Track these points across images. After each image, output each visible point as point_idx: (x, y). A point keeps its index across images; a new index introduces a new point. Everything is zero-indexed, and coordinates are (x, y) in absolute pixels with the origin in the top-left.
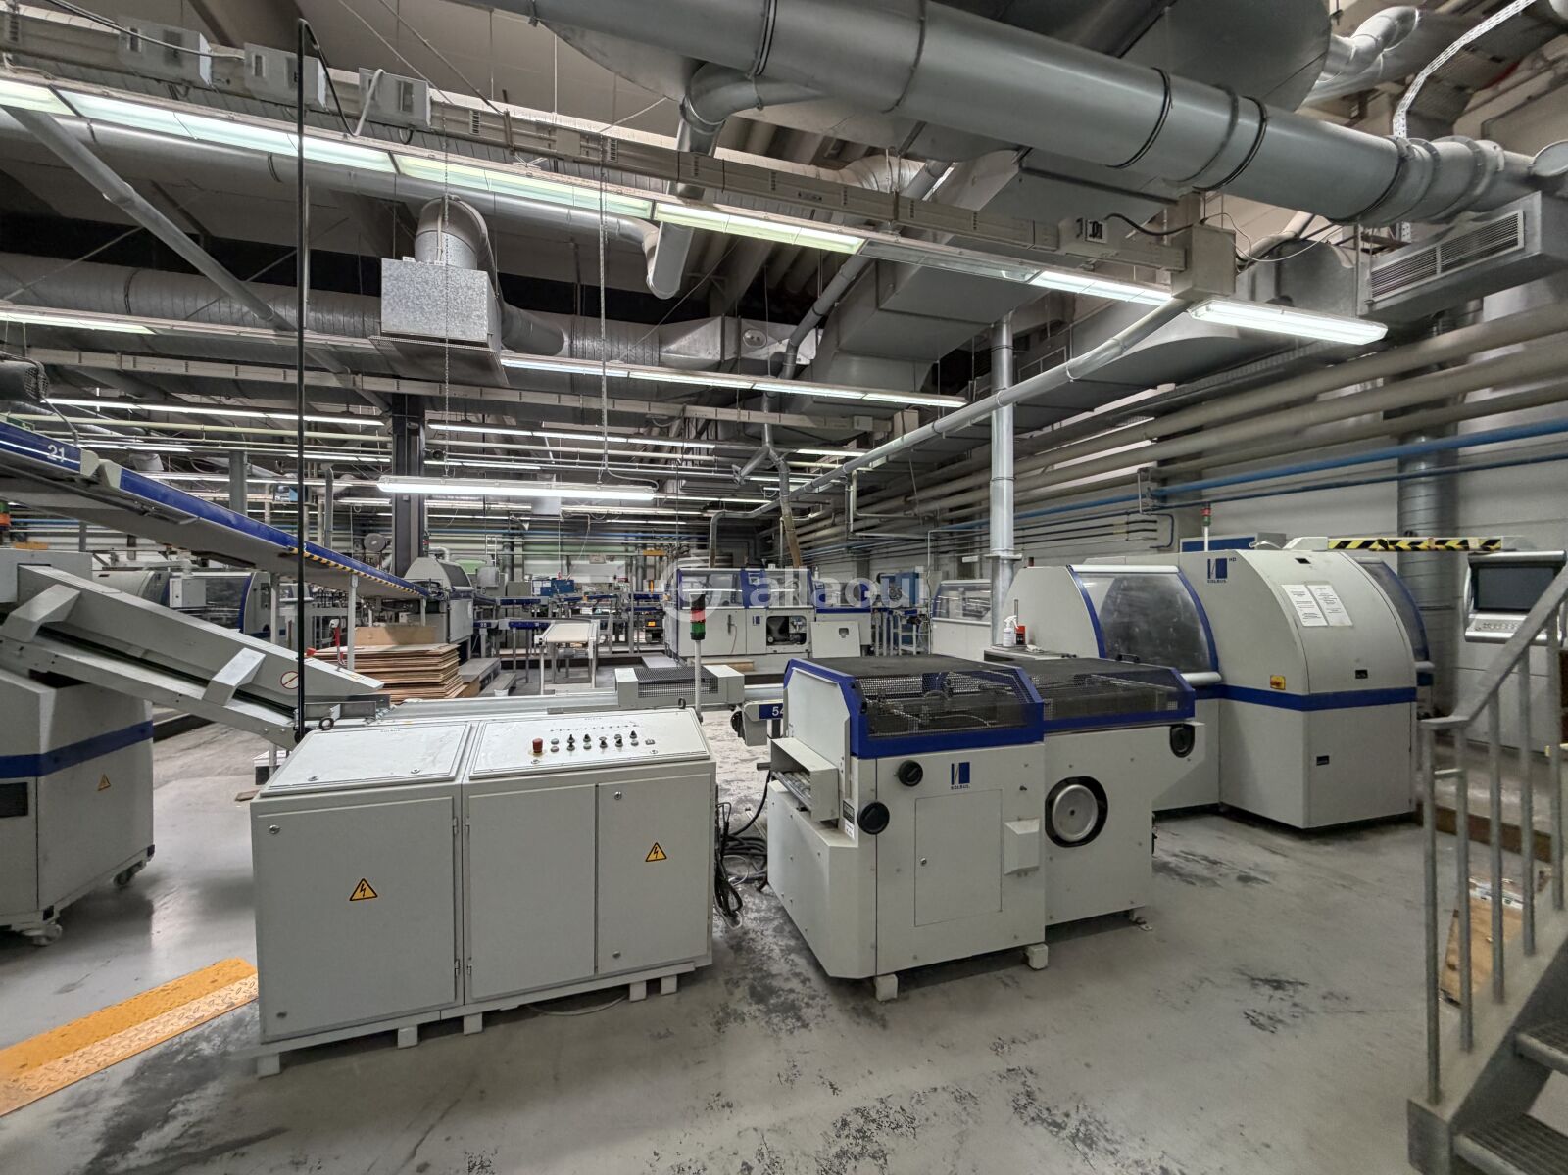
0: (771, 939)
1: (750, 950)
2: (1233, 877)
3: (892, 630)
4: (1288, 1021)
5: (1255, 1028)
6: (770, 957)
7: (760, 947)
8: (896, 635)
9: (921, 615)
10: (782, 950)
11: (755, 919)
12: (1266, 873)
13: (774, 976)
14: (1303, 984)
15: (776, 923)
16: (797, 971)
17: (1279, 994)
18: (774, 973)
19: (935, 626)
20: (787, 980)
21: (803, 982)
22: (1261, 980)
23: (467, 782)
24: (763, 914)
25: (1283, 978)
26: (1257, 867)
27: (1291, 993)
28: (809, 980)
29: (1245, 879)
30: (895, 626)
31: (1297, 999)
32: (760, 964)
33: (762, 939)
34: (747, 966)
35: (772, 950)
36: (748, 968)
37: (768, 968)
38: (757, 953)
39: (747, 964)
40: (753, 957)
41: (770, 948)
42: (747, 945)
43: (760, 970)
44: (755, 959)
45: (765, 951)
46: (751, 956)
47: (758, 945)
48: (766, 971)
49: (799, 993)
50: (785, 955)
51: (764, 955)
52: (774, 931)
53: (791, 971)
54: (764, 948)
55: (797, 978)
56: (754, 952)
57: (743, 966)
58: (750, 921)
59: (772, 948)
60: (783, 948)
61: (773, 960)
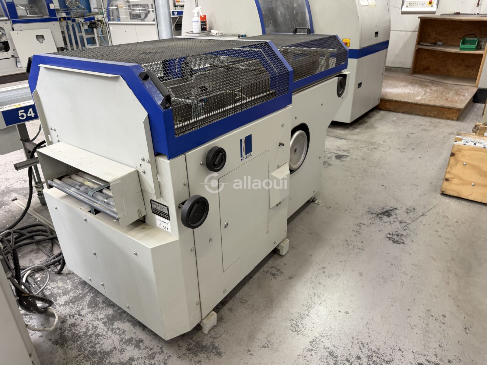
0: (90, 317)
1: (75, 337)
2: (334, 158)
3: (78, 35)
4: (404, 233)
5: (396, 244)
6: (98, 336)
7: (84, 330)
8: (82, 38)
9: (99, 21)
10: (104, 323)
11: (66, 303)
12: (344, 151)
13: (108, 353)
14: (396, 209)
15: (87, 299)
16: (128, 337)
17: (391, 219)
18: (108, 350)
19: (111, 28)
20: (122, 351)
21: (137, 346)
22: (381, 214)
24: (72, 294)
25: (387, 208)
26: (338, 149)
27: (395, 216)
28: (141, 341)
29: (339, 157)
30: (80, 31)
31: (400, 219)
32: (91, 347)
33: (82, 320)
34: (79, 355)
35: (96, 327)
36: (81, 357)
37: (100, 347)
38: (83, 337)
39: (78, 353)
40: (81, 343)
41: (93, 326)
42: (70, 333)
43: (94, 353)
44: (84, 344)
45: (90, 331)
46: (79, 343)
47: (81, 329)
48: (100, 352)
49: (138, 359)
50: (109, 327)
51: (90, 336)
52: (89, 308)
53: (122, 340)
54: (88, 328)
55: (131, 344)
56: (80, 337)
57: (76, 358)
58: (62, 307)
59: (95, 326)
60: (104, 321)
61: (101, 336)
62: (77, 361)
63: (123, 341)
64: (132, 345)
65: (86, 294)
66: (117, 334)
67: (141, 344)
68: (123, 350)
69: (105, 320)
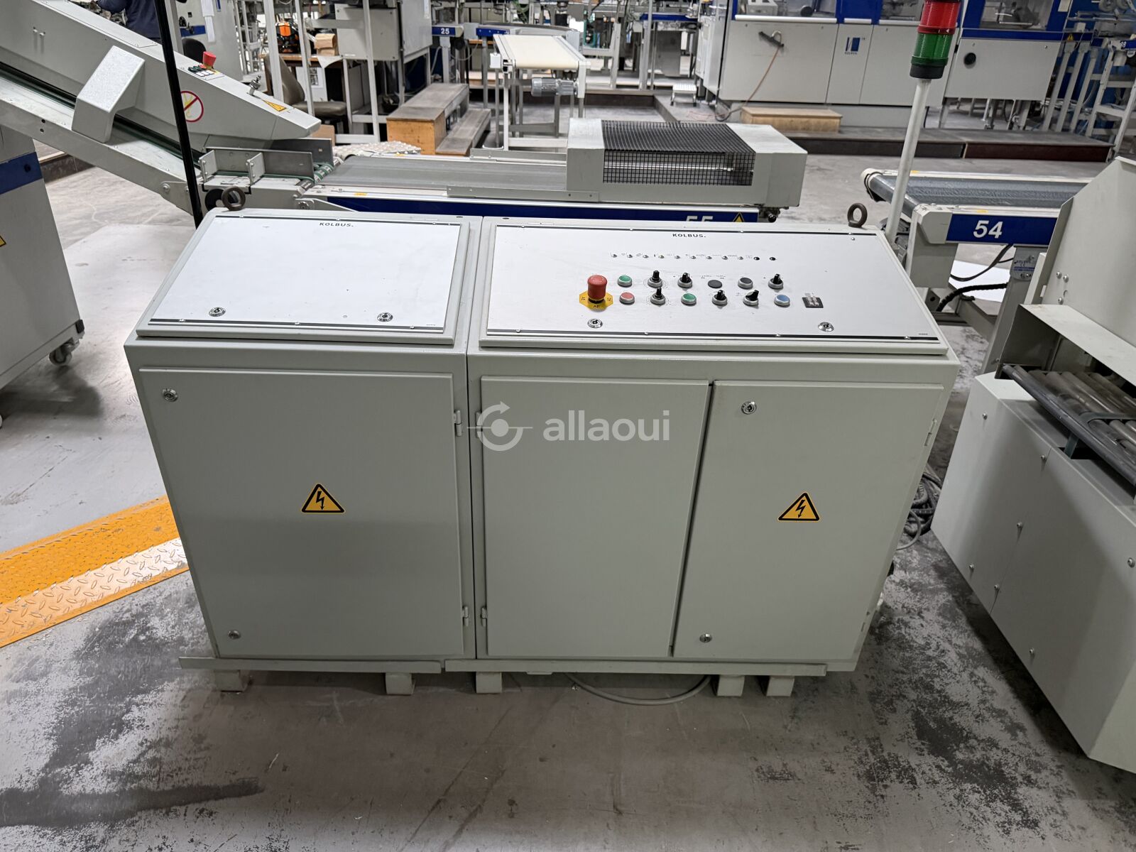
0: (936, 630)
1: (903, 644)
6: (942, 666)
7: (921, 642)
10: (960, 655)
13: (955, 705)
15: (941, 599)
16: (997, 705)
18: (955, 699)
21: (1011, 731)
23: (475, 351)
24: (915, 576)
28: (1022, 729)
32: (927, 675)
33: (922, 625)
34: (903, 673)
35: (943, 651)
36: (905, 678)
37: (941, 685)
38: (917, 652)
39: (901, 669)
40: (910, 657)
41: (938, 647)
42: (897, 631)
43: (929, 688)
44: (914, 662)
45: (931, 650)
46: (907, 655)
47: (916, 637)
48: (939, 692)
49: (1006, 750)
50: (967, 667)
51: (929, 658)
52: (940, 614)
53: (984, 702)
54: (928, 644)
55: (999, 719)
56: (911, 647)
57: (897, 672)
58: (893, 586)
59: (941, 648)
60: (961, 651)
61: (948, 671)
62: (897, 679)
63: (987, 705)
64: (1001, 721)
65: (941, 590)
66: (978, 687)
67: (1020, 734)
68: (980, 718)
69: (963, 651)
